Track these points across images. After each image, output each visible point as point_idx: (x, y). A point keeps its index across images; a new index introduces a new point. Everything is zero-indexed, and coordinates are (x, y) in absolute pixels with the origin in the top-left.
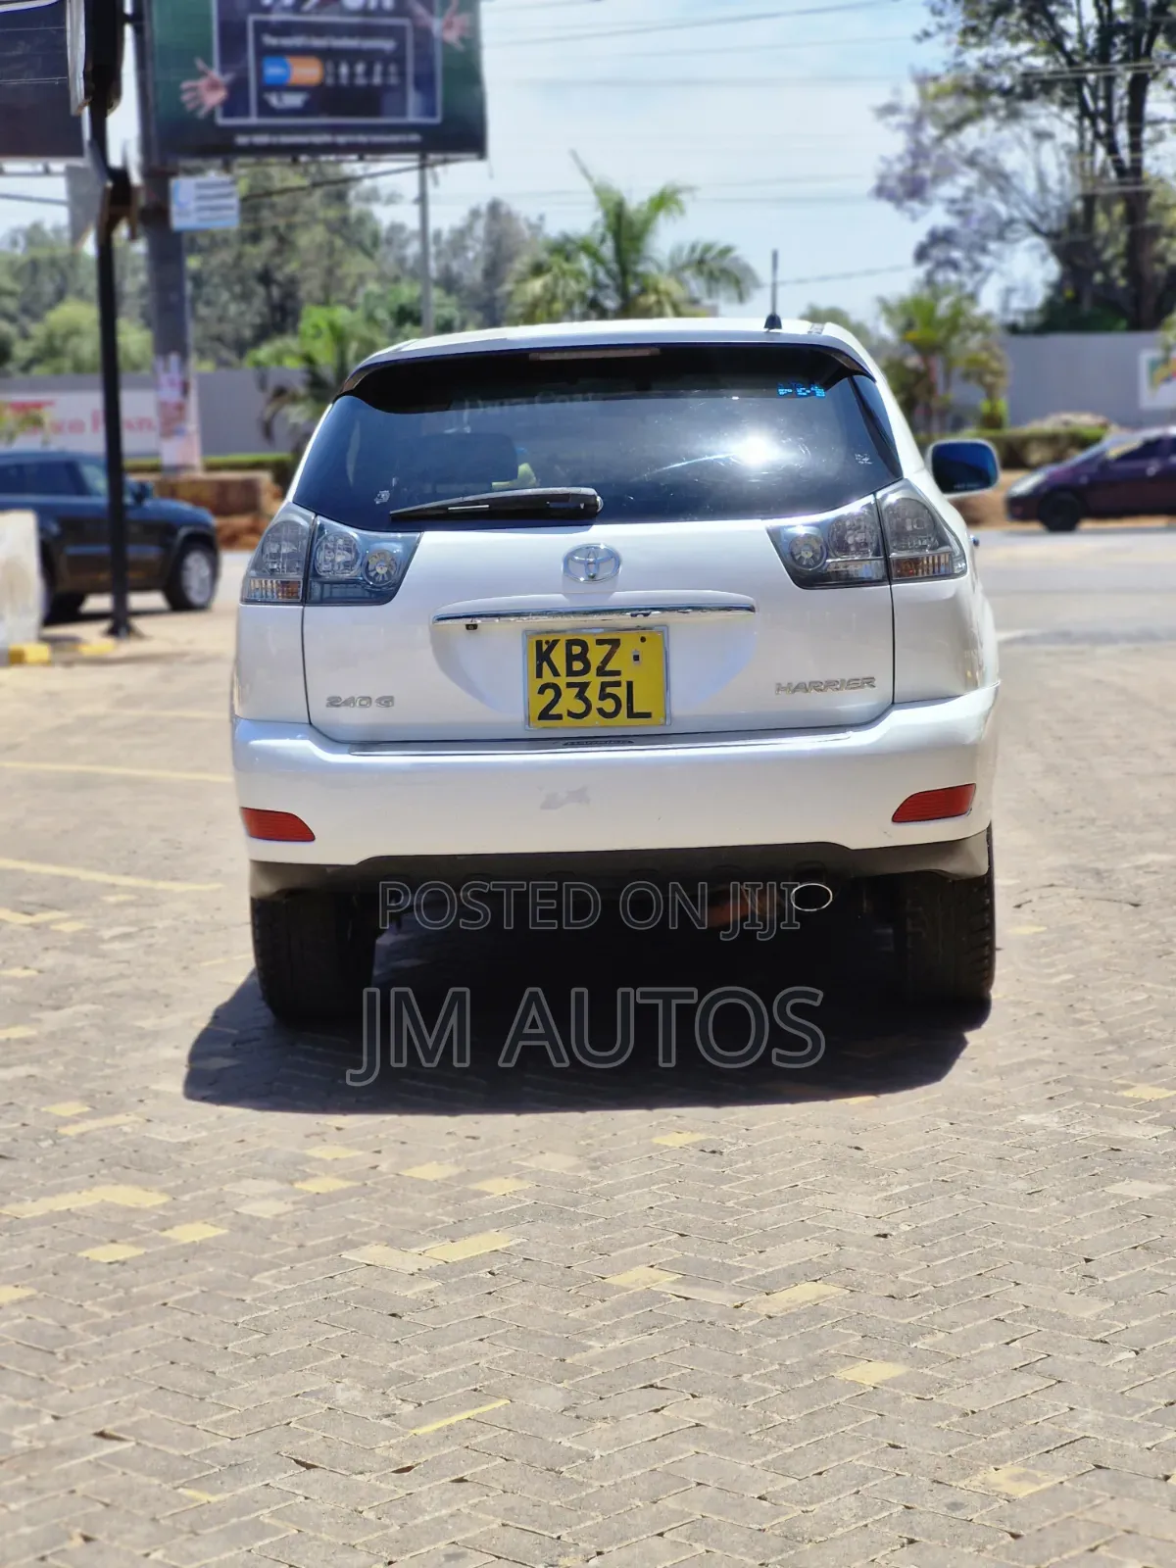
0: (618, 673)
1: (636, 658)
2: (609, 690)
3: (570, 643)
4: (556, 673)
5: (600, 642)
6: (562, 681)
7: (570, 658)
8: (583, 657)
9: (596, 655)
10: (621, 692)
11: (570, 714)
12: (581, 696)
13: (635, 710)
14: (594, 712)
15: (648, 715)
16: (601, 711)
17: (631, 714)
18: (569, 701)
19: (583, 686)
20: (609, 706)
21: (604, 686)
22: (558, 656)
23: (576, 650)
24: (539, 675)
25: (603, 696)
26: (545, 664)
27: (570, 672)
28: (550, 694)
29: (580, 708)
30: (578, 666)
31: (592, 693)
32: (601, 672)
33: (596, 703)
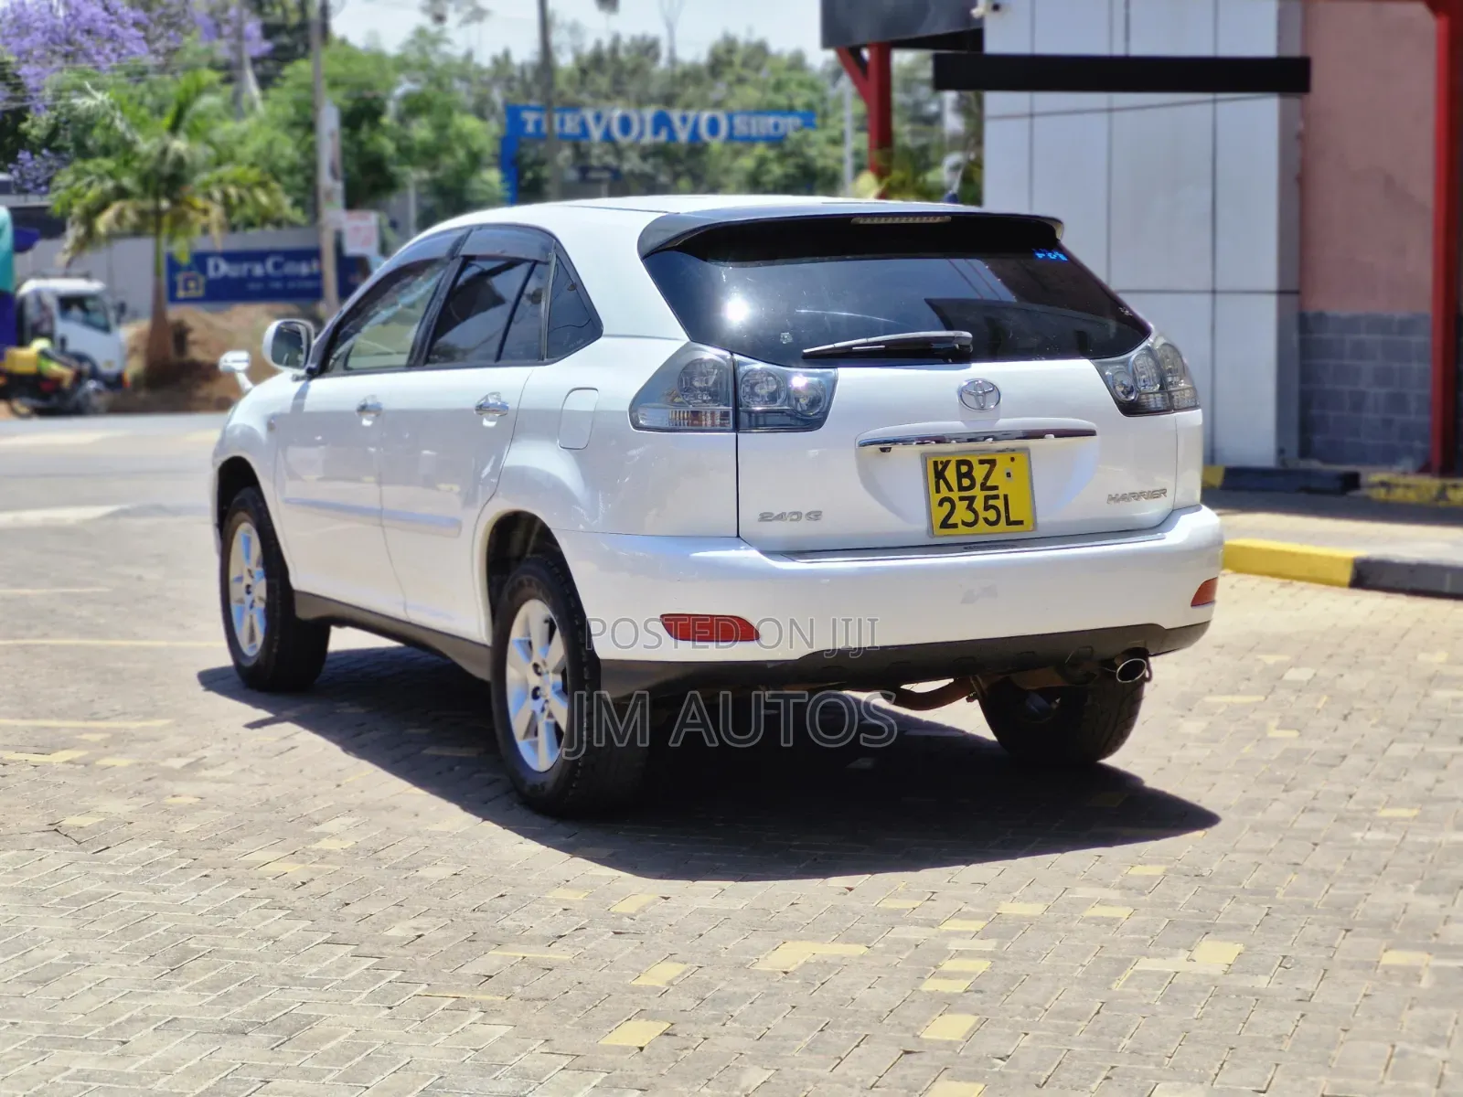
0: (995, 488)
1: (1009, 475)
2: (991, 502)
3: (960, 463)
4: (950, 489)
5: (982, 462)
6: (955, 495)
7: (960, 476)
8: (969, 475)
9: (979, 472)
10: (1000, 503)
11: (964, 523)
12: (970, 508)
13: (1012, 519)
14: (981, 521)
15: (1021, 523)
16: (986, 520)
17: (1009, 523)
18: (961, 513)
19: (971, 499)
20: (992, 515)
21: (987, 498)
22: (951, 474)
23: (964, 469)
24: (938, 491)
25: (987, 508)
26: (941, 481)
27: (961, 488)
28: (947, 506)
29: (970, 517)
30: (966, 482)
31: (978, 505)
32: (984, 487)
33: (982, 514)
